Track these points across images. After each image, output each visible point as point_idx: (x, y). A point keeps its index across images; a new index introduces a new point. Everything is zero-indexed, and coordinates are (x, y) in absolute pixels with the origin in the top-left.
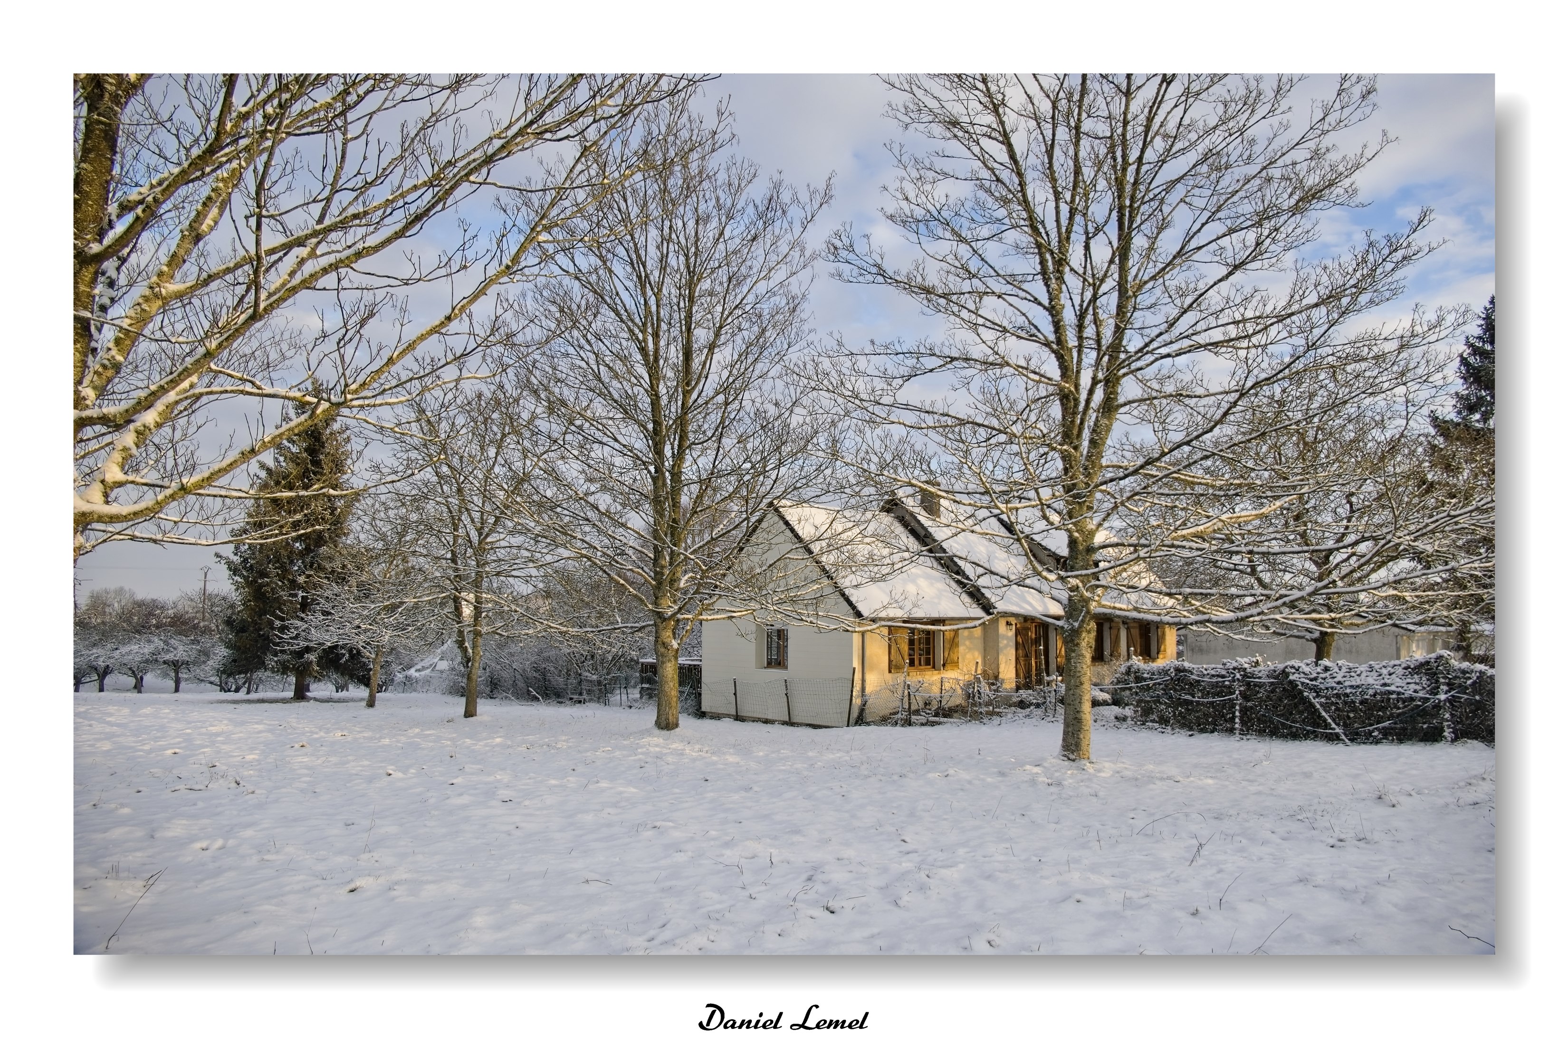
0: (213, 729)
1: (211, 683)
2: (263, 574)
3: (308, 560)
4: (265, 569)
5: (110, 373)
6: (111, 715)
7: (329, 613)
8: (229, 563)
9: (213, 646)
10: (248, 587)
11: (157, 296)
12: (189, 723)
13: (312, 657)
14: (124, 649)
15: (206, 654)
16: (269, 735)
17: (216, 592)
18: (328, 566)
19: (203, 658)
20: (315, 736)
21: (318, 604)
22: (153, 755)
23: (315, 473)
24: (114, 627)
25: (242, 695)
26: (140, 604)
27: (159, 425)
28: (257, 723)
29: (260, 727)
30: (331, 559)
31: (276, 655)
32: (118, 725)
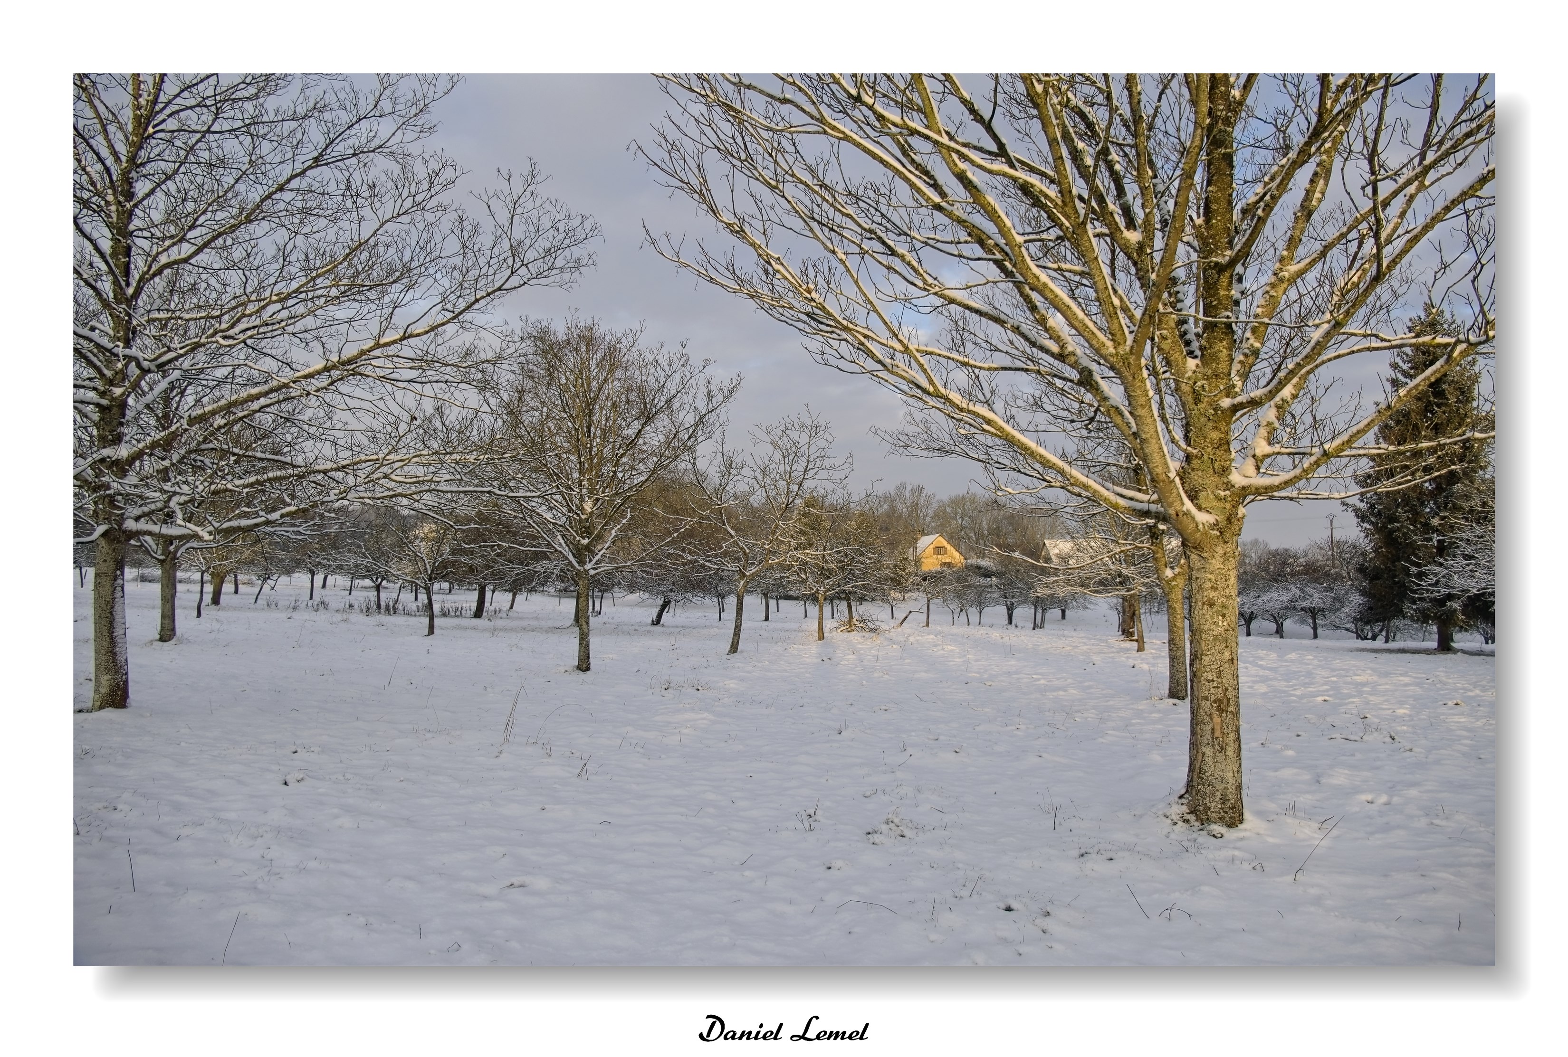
0: (1358, 679)
1: (1347, 630)
2: (1393, 519)
3: (1441, 500)
4: (1394, 513)
5: (1251, 360)
6: (1262, 659)
7: (1471, 557)
8: (1356, 511)
9: (1347, 593)
10: (1378, 533)
11: (1281, 281)
12: (1333, 670)
13: (1456, 605)
14: (1266, 597)
15: (1340, 601)
16: (1417, 689)
17: (1344, 539)
18: (1466, 505)
19: (1338, 605)
20: (1470, 694)
21: (1458, 547)
22: (1305, 701)
23: (1438, 406)
24: (1255, 576)
25: (1379, 643)
26: (1276, 554)
27: (1294, 397)
28: (1401, 675)
29: (1406, 680)
30: (1467, 497)
31: (1414, 603)
32: (1270, 669)
